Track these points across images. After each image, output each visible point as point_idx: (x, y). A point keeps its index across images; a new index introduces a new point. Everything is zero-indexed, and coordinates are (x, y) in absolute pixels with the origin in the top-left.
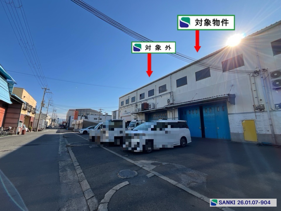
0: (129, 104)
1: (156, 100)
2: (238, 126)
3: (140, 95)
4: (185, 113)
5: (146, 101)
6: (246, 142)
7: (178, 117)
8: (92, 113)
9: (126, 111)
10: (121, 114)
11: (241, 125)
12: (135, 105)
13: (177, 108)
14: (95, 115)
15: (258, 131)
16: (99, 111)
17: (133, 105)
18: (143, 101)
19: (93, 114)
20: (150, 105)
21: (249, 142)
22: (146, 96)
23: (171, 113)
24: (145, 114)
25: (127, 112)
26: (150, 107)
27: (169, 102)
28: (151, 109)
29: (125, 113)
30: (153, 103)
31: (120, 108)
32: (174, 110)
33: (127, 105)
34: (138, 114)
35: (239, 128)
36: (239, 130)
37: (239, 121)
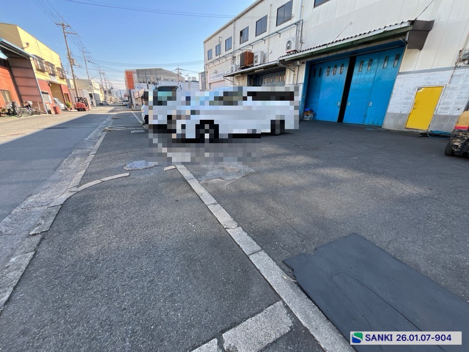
0: (221, 56)
1: (269, 45)
2: (407, 98)
3: (241, 33)
4: (320, 74)
5: (250, 48)
6: (406, 130)
7: (303, 82)
8: (167, 77)
9: (216, 72)
10: (208, 77)
11: (413, 97)
12: (231, 57)
13: (305, 61)
14: (172, 80)
15: (439, 110)
16: (176, 72)
17: (228, 59)
18: (245, 47)
19: (167, 80)
20: (256, 57)
21: (411, 130)
22: (252, 37)
23: (293, 73)
24: (248, 75)
25: (218, 74)
26: (256, 62)
27: (288, 48)
28: (258, 64)
29: (215, 75)
30: (262, 52)
31: (206, 65)
32: (299, 66)
33: (218, 57)
34: (237, 77)
35: (406, 103)
36: (404, 107)
37: (412, 88)
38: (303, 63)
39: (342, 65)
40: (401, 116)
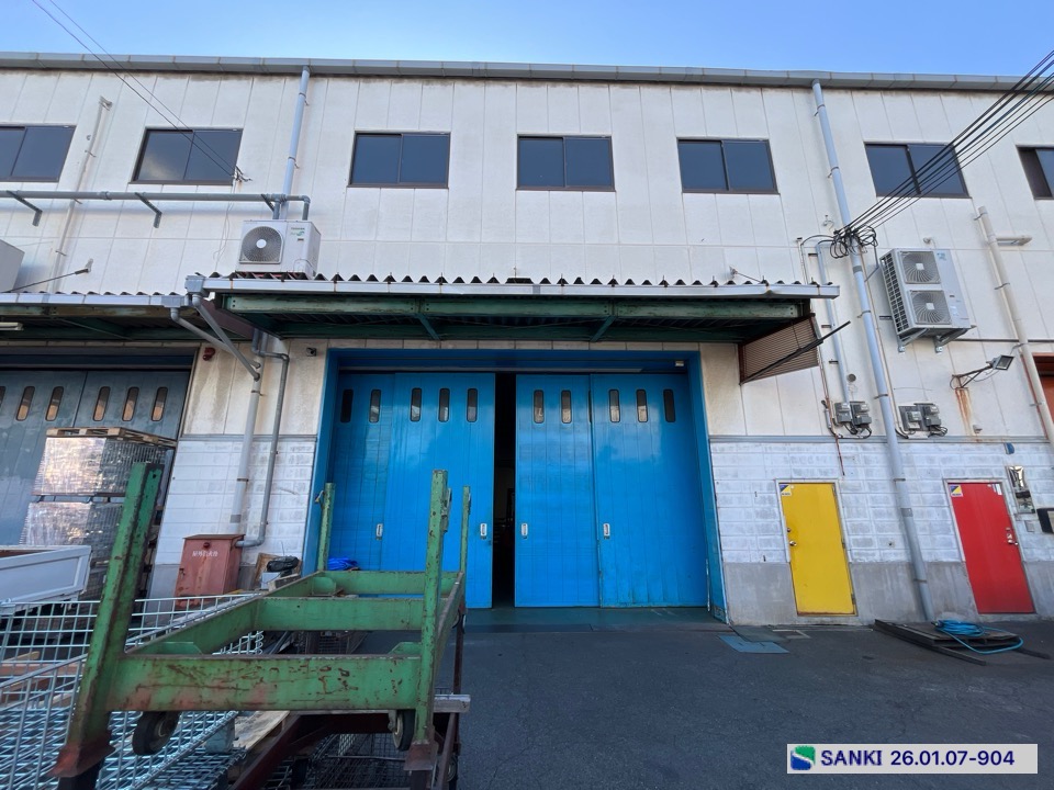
1: (68, 235)
2: (764, 515)
6: (803, 621)
13: (322, 345)
15: (855, 550)
21: (817, 620)
32: (286, 361)
35: (766, 530)
36: (768, 542)
37: (765, 483)
38: (313, 352)
39: (472, 398)
40: (769, 572)
